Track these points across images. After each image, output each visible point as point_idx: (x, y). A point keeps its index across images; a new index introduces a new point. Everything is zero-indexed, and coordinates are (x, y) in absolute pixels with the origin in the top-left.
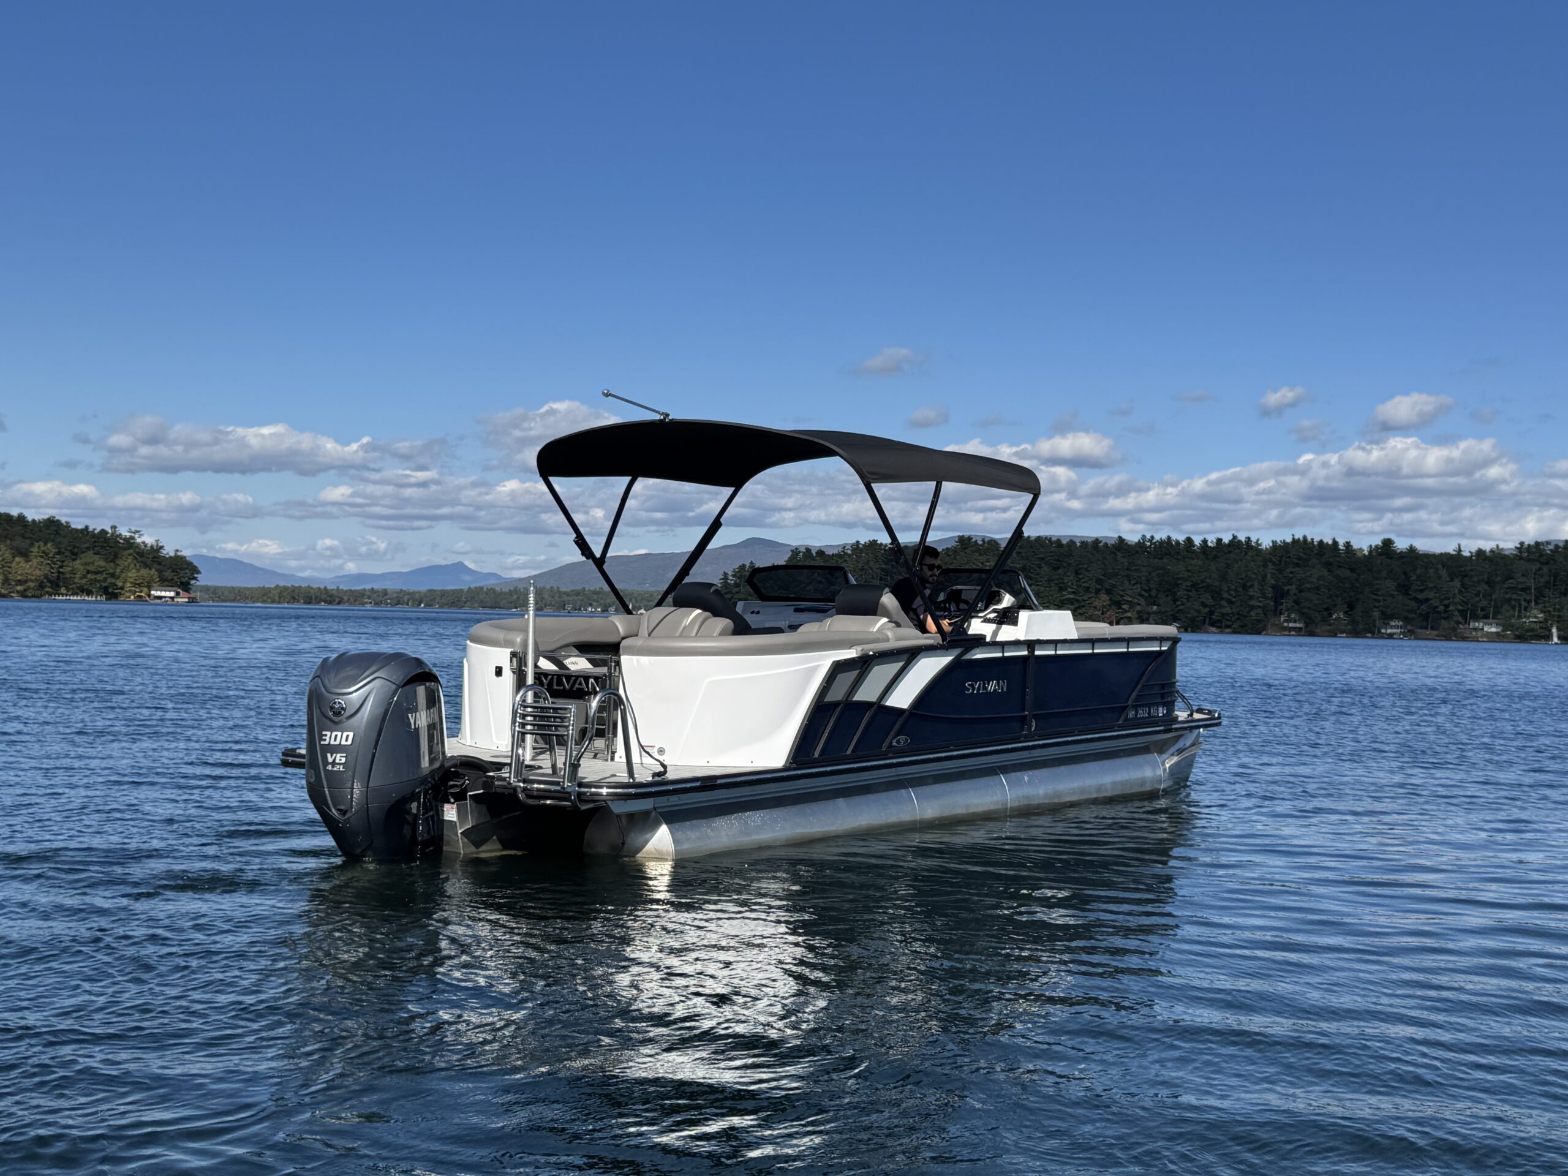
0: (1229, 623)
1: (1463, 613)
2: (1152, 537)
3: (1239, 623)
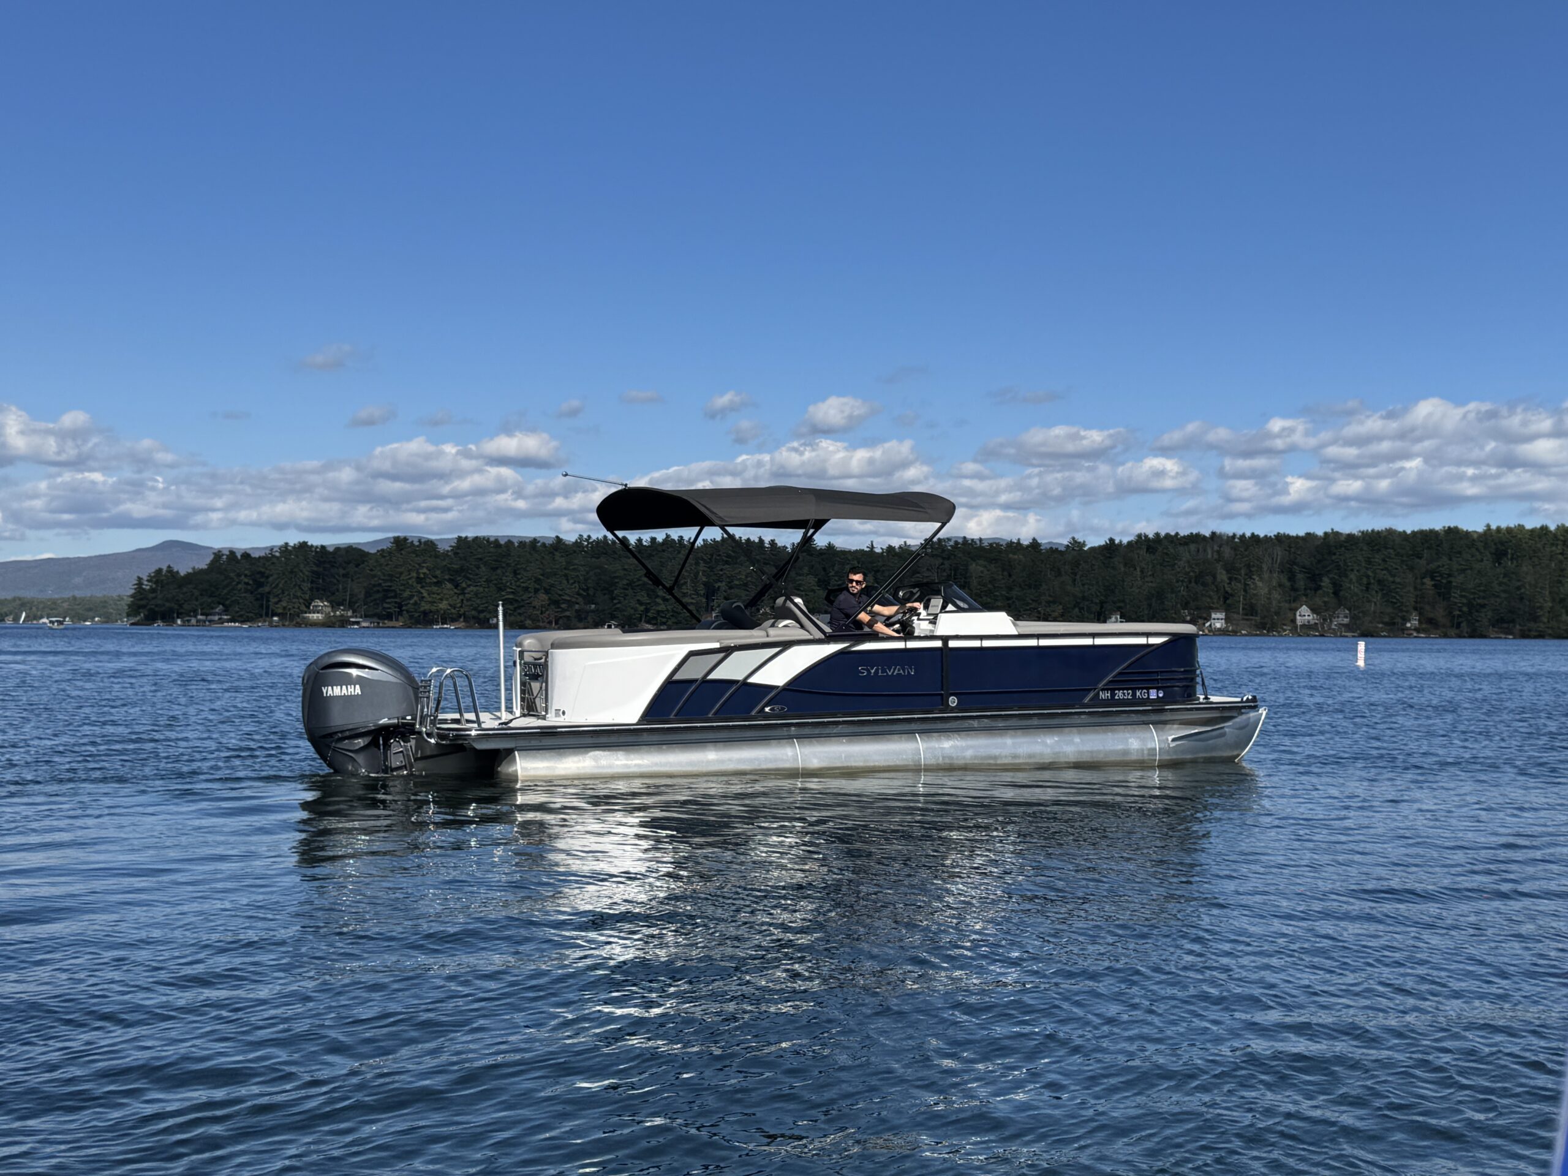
0: (664, 620)
2: (589, 537)
3: (674, 620)
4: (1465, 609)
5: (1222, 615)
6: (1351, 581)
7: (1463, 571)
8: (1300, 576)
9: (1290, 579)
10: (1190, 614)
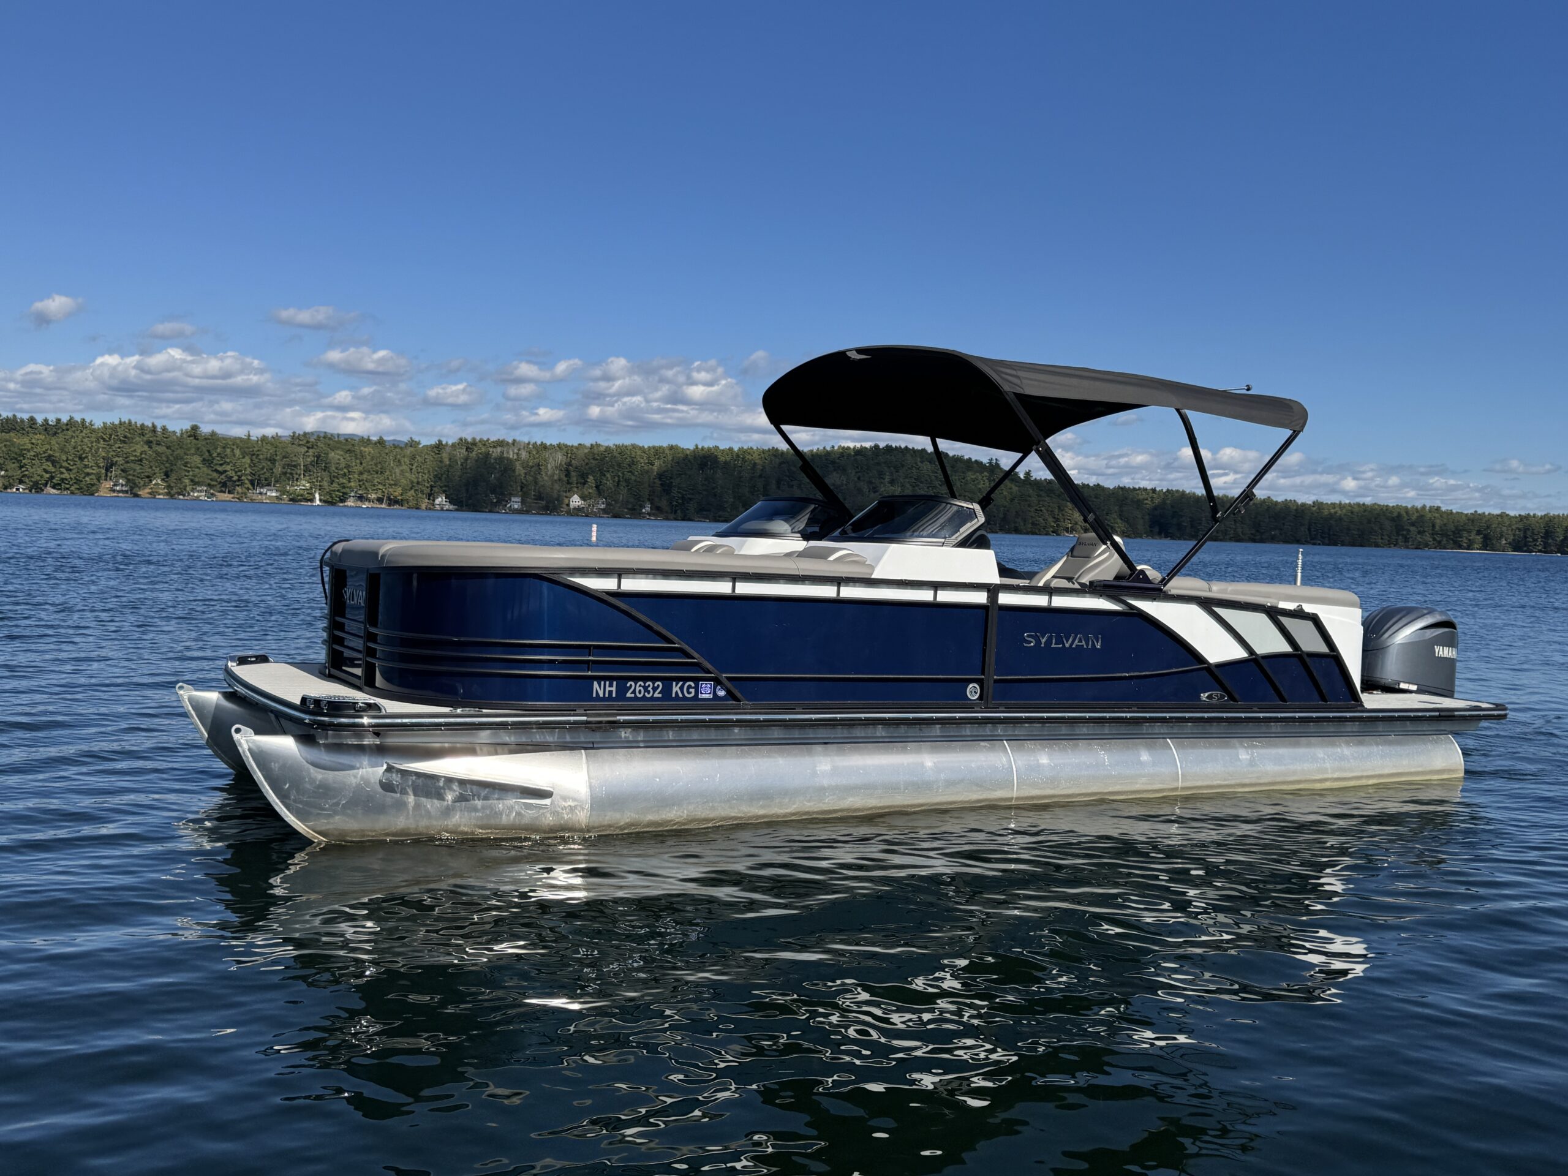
1: (252, 483)
3: (76, 486)
4: (680, 501)
5: (519, 499)
6: (607, 480)
7: (680, 475)
8: (573, 474)
9: (566, 476)
10: (496, 498)
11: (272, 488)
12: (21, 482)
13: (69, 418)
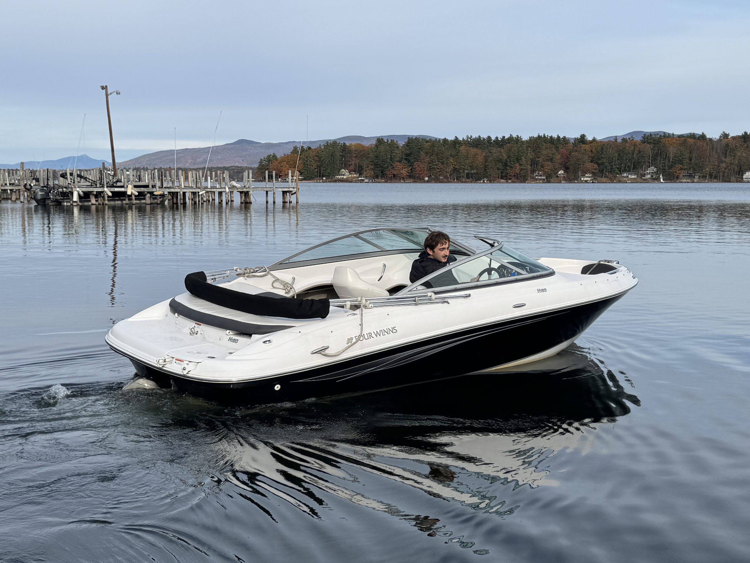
1: (619, 169)
2: (471, 137)
3: (515, 177)
11: (632, 172)
12: (485, 177)
13: (510, 136)
